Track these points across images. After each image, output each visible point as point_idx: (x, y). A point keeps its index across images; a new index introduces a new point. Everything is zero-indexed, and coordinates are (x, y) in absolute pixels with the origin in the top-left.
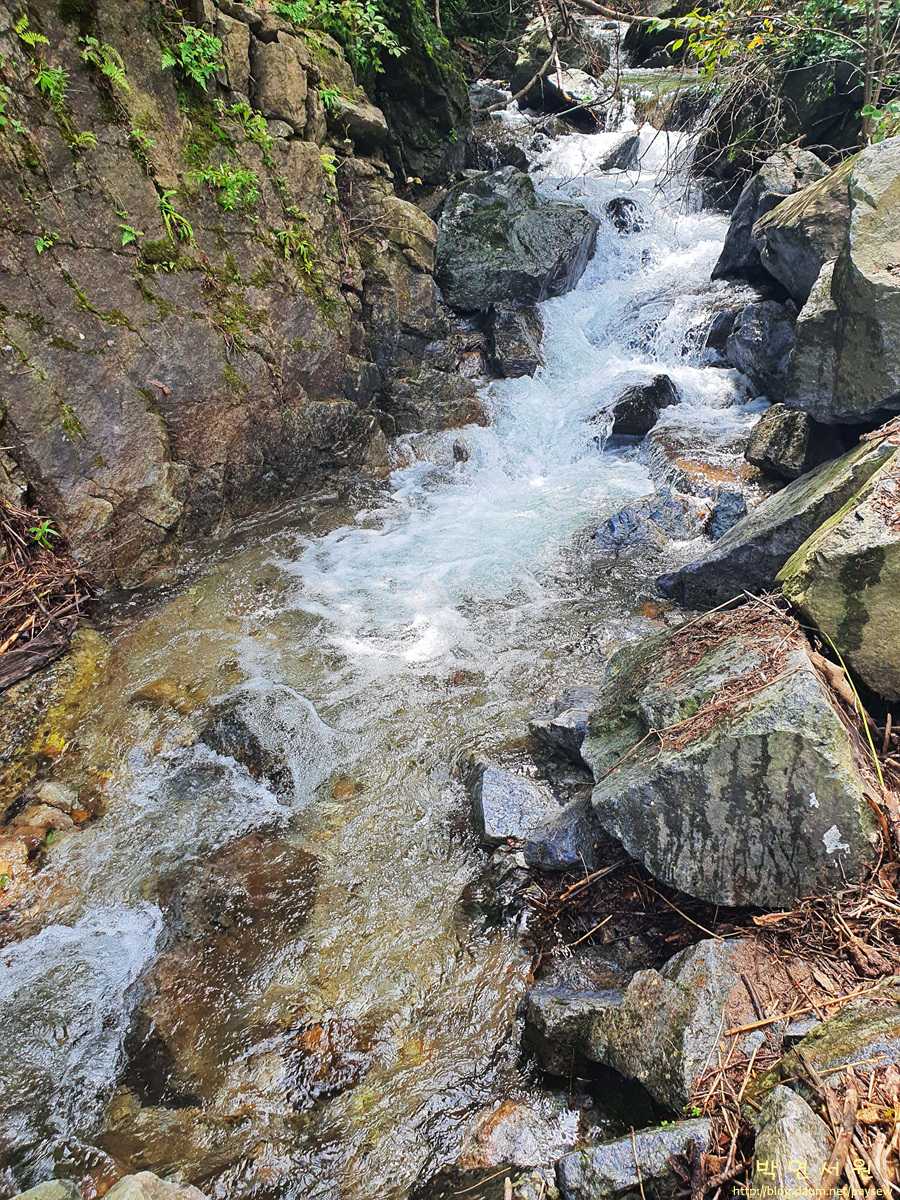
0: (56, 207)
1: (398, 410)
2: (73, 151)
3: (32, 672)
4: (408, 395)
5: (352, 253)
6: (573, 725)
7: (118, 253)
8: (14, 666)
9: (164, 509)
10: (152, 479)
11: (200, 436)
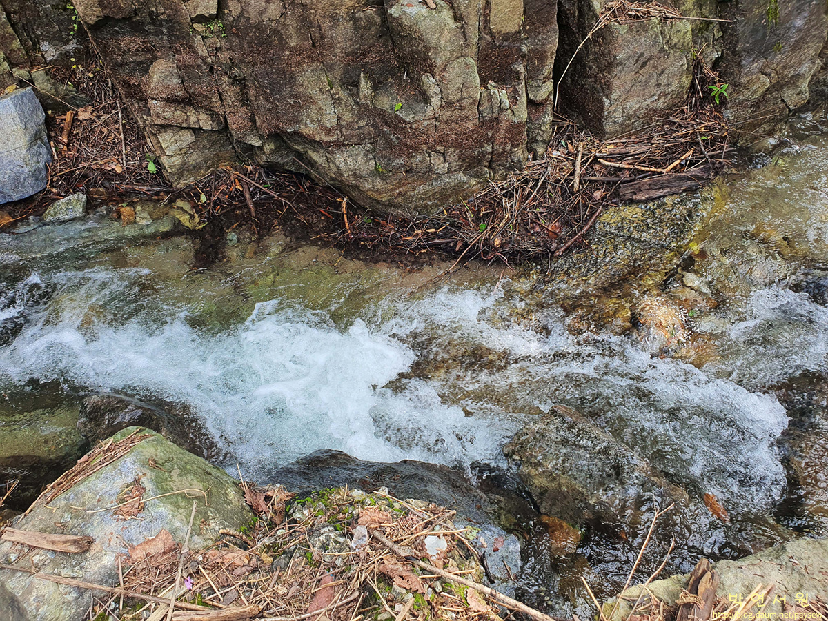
3: (684, 191)
8: (677, 183)
9: (798, 95)
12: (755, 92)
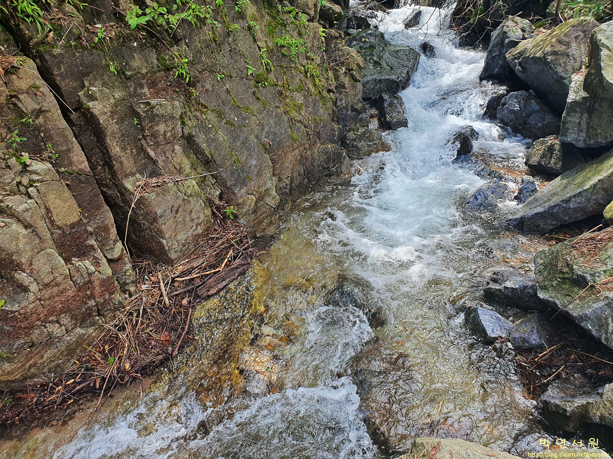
0: (223, 59)
1: (349, 147)
2: (228, 33)
5: (330, 74)
7: (246, 79)
8: (232, 273)
9: (273, 200)
10: (269, 185)
11: (282, 164)
12: (250, 206)
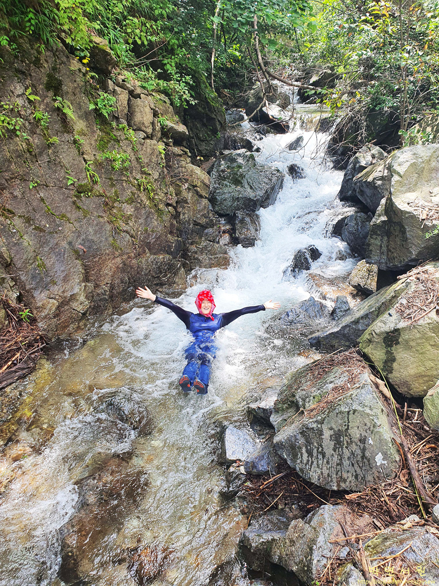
0: (39, 169)
1: (191, 259)
2: (48, 145)
3: (17, 380)
4: (196, 253)
5: (171, 189)
6: (268, 407)
7: (66, 189)
8: (9, 377)
9: (81, 304)
10: (76, 290)
11: (100, 270)
